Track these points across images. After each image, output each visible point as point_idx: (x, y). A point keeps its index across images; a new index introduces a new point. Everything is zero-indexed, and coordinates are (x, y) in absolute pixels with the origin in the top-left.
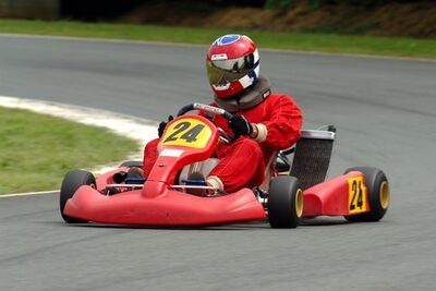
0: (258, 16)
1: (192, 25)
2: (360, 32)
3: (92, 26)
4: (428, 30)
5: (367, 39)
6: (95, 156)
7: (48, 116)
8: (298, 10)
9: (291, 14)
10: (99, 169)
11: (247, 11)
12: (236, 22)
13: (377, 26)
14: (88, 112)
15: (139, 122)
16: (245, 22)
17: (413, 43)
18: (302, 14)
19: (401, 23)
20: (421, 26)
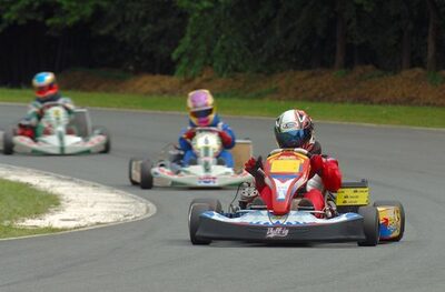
0: (167, 82)
1: (107, 91)
2: (260, 96)
3: (16, 92)
4: (321, 94)
6: (19, 209)
8: (204, 76)
9: (198, 80)
10: (23, 221)
11: (157, 78)
12: (147, 87)
13: (275, 91)
14: (13, 169)
15: (59, 178)
16: (155, 89)
20: (315, 91)
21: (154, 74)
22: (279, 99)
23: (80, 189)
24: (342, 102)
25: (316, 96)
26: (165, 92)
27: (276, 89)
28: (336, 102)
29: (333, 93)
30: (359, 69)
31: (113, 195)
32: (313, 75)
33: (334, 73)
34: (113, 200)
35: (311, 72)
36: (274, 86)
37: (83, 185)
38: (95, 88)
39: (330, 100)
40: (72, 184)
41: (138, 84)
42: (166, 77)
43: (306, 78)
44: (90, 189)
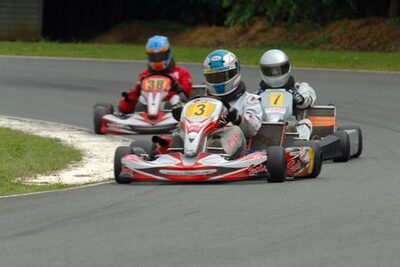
2: (313, 46)
5: (317, 53)
7: (8, 129)
9: (253, 31)
11: (214, 29)
12: (202, 39)
13: (329, 41)
14: (46, 125)
16: (213, 39)
18: (263, 31)
19: (350, 38)
20: (369, 39)
21: (210, 25)
22: (332, 49)
25: (370, 45)
26: (219, 44)
27: (330, 38)
28: (390, 51)
29: (387, 42)
32: (367, 24)
33: (388, 22)
35: (365, 20)
36: (327, 37)
39: (384, 50)
41: (193, 35)
42: (221, 28)
43: (359, 28)
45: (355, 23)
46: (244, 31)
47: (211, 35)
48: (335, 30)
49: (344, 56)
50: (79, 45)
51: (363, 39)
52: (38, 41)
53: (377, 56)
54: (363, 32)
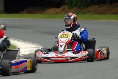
0: (58, 10)
2: (84, 13)
4: (103, 12)
5: (86, 15)
9: (67, 9)
11: (55, 9)
13: (89, 12)
16: (54, 12)
17: (98, 16)
19: (95, 11)
20: (101, 11)
22: (90, 14)
23: (24, 44)
24: (109, 14)
26: (57, 13)
28: (107, 14)
29: (106, 12)
30: (114, 4)
31: (33, 45)
32: (100, 6)
34: (33, 47)
37: (25, 42)
38: (36, 13)
40: (22, 42)
41: (49, 11)
42: (57, 9)
44: (27, 44)
45: (97, 6)
46: (64, 9)
47: (54, 11)
48: (91, 8)
49: (94, 16)
50: (15, 15)
51: (99, 11)
52: (3, 13)
53: (103, 16)
54: (99, 9)
